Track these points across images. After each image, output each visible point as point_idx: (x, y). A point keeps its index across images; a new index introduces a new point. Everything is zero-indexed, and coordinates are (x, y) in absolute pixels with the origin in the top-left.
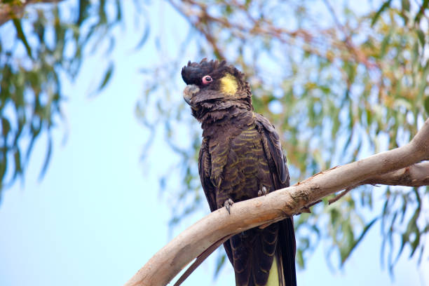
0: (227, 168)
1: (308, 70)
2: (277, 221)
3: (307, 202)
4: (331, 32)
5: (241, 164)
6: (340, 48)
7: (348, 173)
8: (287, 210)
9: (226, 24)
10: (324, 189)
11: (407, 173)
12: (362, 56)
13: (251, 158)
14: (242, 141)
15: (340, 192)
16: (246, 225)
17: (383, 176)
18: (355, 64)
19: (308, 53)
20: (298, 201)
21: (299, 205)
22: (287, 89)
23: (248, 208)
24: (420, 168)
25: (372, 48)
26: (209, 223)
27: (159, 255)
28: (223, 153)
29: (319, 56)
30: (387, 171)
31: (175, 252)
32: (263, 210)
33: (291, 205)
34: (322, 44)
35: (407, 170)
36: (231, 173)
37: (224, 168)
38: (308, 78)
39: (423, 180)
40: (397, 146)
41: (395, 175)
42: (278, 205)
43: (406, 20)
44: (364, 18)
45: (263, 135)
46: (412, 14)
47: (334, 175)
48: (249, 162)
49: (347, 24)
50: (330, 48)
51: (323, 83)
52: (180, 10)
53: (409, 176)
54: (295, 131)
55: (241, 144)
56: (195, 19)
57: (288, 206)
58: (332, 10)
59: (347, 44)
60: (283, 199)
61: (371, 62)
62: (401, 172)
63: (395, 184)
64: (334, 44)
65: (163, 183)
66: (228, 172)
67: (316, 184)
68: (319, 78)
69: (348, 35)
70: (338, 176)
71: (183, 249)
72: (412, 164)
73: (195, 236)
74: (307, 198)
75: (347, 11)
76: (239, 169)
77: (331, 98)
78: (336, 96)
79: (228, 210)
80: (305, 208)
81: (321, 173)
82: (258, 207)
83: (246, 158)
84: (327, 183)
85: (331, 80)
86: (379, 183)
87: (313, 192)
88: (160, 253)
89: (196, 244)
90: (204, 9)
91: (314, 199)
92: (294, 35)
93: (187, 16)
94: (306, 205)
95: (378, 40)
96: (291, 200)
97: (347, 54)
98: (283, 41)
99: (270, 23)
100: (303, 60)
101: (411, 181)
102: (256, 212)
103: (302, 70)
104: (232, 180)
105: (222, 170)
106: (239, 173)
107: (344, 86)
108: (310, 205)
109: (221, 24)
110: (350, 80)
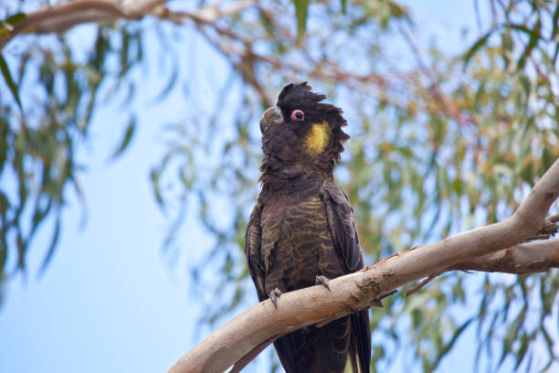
0: (279, 245)
1: (384, 126)
2: (339, 317)
3: (378, 293)
4: (413, 77)
5: (296, 239)
6: (425, 99)
7: (432, 255)
8: (352, 302)
9: (277, 66)
10: (401, 275)
11: (509, 256)
12: (452, 109)
13: (310, 232)
14: (300, 213)
15: (421, 281)
16: (298, 323)
17: (477, 260)
18: (443, 118)
19: (383, 104)
20: (366, 291)
21: (367, 297)
22: (356, 152)
23: (301, 300)
24: (526, 249)
25: (467, 98)
26: (250, 320)
27: (184, 362)
28: (274, 226)
29: (397, 107)
30: (482, 253)
31: (205, 358)
32: (320, 304)
33: (357, 297)
34: (402, 93)
35: (508, 252)
36: (284, 252)
37: (276, 244)
38: (382, 136)
39: (528, 264)
40: (495, 221)
41: (493, 258)
42: (341, 296)
43: (507, 62)
44: (455, 60)
45: (329, 207)
46: (516, 55)
47: (414, 257)
48: (306, 237)
49: (434, 66)
50: (412, 99)
51: (403, 143)
52: (217, 47)
53: (510, 260)
54: (366, 206)
55: (297, 217)
56: (237, 59)
57: (353, 298)
58: (415, 50)
59: (434, 93)
60: (347, 288)
61: (465, 116)
62: (500, 254)
63: (493, 270)
64: (417, 92)
65: (195, 275)
66: (281, 250)
67: (390, 270)
68: (397, 136)
69: (435, 80)
70: (419, 258)
71: (216, 353)
72: (515, 243)
73: (232, 336)
74: (378, 288)
75: (434, 52)
76: (294, 246)
77: (413, 164)
78: (420, 160)
79: (274, 303)
80: (376, 300)
81: (397, 255)
82: (314, 299)
83: (303, 232)
84: (404, 268)
85: (413, 140)
86: (472, 269)
87: (386, 279)
88: (186, 359)
89: (232, 347)
90: (248, 45)
91: (386, 290)
92: (364, 80)
93: (227, 55)
94: (377, 297)
95: (474, 87)
96: (357, 290)
97: (433, 105)
98: (352, 89)
99: (335, 65)
100: (377, 112)
101: (513, 266)
102: (311, 305)
103: (375, 126)
104: (284, 261)
105: (273, 247)
106: (294, 251)
107: (430, 148)
108: (382, 297)
109: (270, 66)
110: (438, 138)
